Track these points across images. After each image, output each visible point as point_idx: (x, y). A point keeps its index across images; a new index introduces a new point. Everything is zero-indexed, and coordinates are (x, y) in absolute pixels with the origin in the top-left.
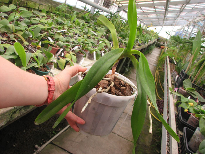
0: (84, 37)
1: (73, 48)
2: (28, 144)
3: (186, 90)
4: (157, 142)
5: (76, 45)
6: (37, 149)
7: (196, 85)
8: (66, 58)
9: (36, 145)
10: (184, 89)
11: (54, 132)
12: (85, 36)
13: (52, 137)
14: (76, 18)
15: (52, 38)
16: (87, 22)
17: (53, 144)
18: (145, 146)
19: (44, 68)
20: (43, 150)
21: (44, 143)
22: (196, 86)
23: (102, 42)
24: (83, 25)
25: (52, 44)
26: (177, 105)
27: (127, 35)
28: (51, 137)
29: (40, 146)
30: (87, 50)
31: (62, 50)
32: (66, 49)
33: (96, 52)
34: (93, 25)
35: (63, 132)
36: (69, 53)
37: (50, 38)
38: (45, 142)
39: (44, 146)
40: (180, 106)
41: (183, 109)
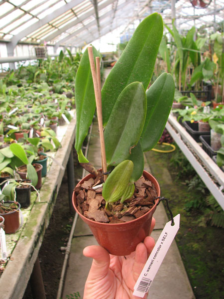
0: (36, 105)
1: (40, 123)
2: (52, 252)
3: (179, 101)
4: (177, 175)
5: (40, 119)
6: (64, 251)
7: (184, 91)
8: (45, 137)
9: (60, 247)
10: (177, 102)
11: (68, 226)
12: (37, 103)
13: (70, 231)
14: (7, 88)
15: (11, 124)
16: (19, 86)
17: (76, 237)
18: (168, 186)
19: (41, 156)
20: (71, 247)
21: (67, 242)
22: (185, 93)
23: (58, 100)
24: (20, 91)
25: (18, 131)
26: (180, 122)
27: (70, 74)
28: (68, 232)
29: (66, 246)
30: (54, 117)
31: (32, 131)
32: (36, 128)
33: (64, 114)
34: (27, 85)
35: (77, 221)
36: (42, 130)
37: (9, 126)
38: (66, 240)
39: (69, 243)
40: (184, 121)
41: (188, 123)
